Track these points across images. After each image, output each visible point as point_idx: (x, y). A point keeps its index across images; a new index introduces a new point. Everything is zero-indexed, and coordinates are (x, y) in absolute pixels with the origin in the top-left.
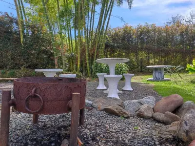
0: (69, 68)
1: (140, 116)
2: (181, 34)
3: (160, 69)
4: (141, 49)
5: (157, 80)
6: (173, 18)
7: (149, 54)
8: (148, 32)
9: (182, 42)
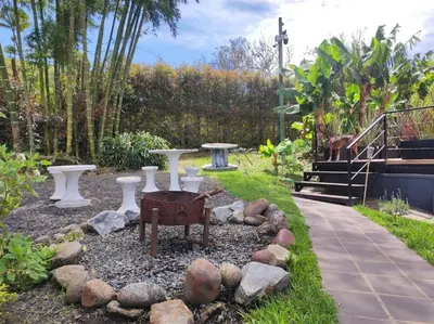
0: (42, 144)
1: (233, 221)
2: (249, 86)
3: (223, 150)
4: (187, 109)
5: (218, 168)
6: (233, 43)
7: (199, 118)
8: (198, 78)
9: (250, 100)
